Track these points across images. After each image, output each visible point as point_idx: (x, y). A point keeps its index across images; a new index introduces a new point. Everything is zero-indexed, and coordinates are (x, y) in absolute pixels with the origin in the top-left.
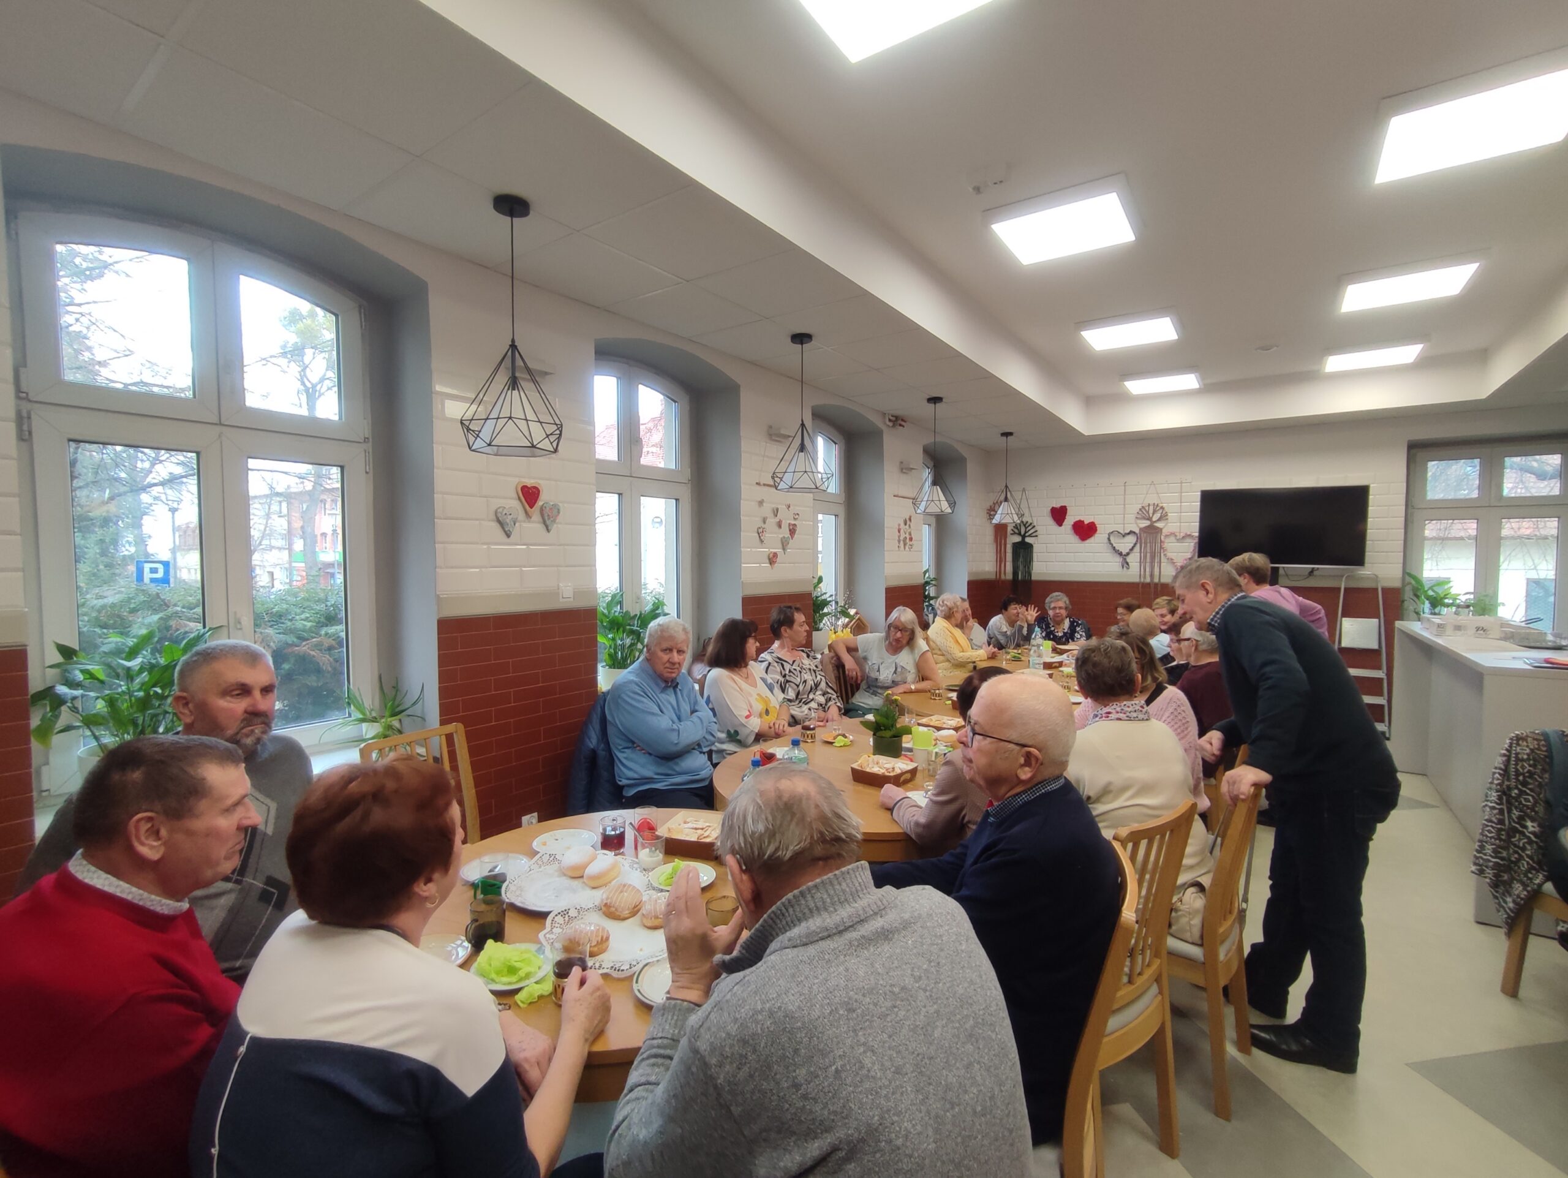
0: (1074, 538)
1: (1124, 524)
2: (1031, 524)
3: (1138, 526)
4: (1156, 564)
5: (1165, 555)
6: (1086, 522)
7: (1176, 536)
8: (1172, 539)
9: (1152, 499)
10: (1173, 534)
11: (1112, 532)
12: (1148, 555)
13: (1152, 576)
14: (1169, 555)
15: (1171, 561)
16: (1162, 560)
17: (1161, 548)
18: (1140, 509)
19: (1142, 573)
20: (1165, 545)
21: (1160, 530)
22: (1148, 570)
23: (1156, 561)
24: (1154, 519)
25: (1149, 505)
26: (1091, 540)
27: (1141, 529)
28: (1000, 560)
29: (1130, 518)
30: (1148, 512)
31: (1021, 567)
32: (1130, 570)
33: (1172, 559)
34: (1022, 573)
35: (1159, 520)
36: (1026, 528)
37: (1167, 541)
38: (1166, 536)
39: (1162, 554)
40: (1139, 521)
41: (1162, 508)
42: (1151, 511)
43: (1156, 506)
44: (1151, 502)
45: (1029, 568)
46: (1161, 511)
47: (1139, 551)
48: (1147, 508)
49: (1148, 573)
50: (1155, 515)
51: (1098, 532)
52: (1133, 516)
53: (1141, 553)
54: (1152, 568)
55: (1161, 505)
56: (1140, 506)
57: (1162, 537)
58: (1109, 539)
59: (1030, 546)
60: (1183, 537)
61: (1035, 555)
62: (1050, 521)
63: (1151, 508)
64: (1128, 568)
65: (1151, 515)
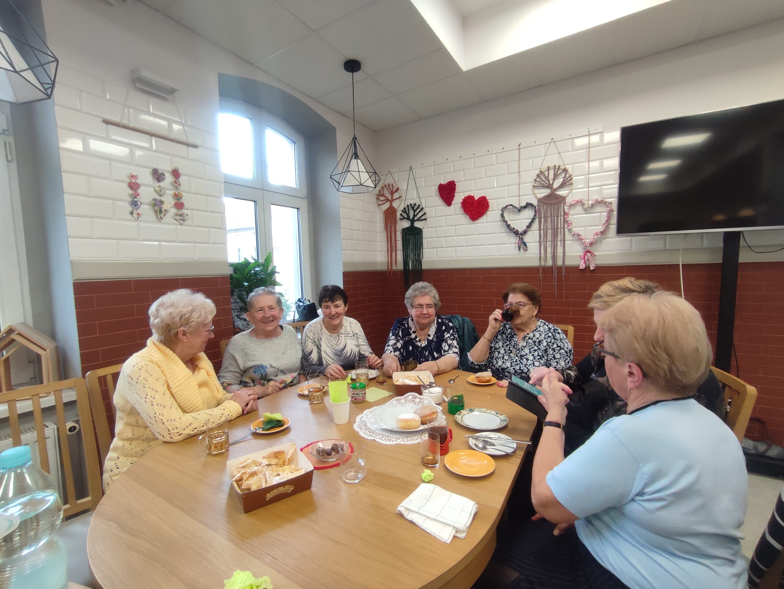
0: (464, 219)
1: (519, 196)
2: (419, 206)
3: (536, 197)
4: (559, 243)
5: (569, 230)
6: (476, 198)
7: (583, 204)
8: (579, 209)
9: (553, 161)
10: (580, 202)
11: (506, 207)
12: (549, 232)
13: (554, 257)
14: (575, 230)
15: (578, 237)
16: (566, 239)
17: (564, 221)
18: (538, 176)
19: (542, 255)
20: (570, 218)
21: (562, 199)
22: (549, 250)
23: (559, 239)
24: (555, 186)
25: (549, 168)
26: (483, 220)
27: (539, 200)
28: (391, 249)
29: (527, 187)
30: (547, 178)
31: (412, 256)
32: (528, 252)
33: (579, 235)
34: (413, 262)
35: (562, 186)
36: (414, 211)
37: (571, 212)
38: (571, 206)
39: (566, 230)
40: (536, 191)
41: (565, 170)
42: (551, 177)
43: (557, 169)
44: (551, 165)
45: (419, 255)
46: (563, 175)
47: (538, 228)
48: (546, 174)
49: (549, 255)
50: (556, 181)
51: (490, 209)
52: (530, 185)
53: (540, 229)
54: (554, 247)
55: (562, 167)
56: (538, 172)
57: (566, 207)
58: (502, 215)
59: (419, 232)
60: (593, 205)
61: (425, 241)
62: (438, 201)
63: (552, 172)
64: (526, 250)
65: (551, 182)
